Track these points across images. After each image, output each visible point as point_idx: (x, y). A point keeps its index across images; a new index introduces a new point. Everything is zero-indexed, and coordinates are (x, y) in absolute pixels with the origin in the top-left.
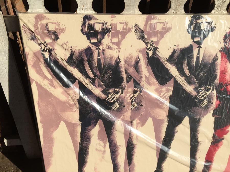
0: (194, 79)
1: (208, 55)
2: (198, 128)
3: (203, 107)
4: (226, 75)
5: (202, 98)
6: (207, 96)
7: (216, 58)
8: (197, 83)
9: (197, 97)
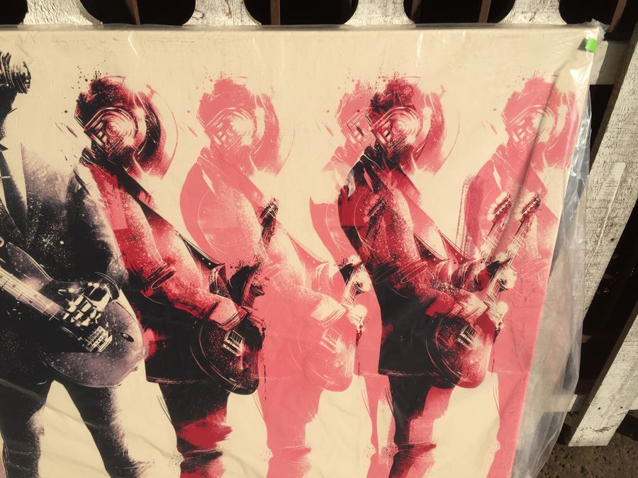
0: (27, 260)
1: (42, 175)
2: (114, 419)
3: (100, 350)
4: (143, 244)
5: (86, 323)
6: (99, 315)
7: (80, 187)
8: (43, 272)
9: (65, 318)
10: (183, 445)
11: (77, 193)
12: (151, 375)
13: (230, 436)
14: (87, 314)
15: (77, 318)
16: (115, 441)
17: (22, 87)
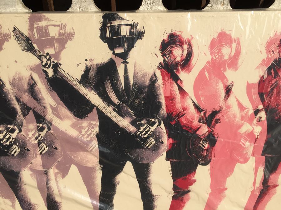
0: (127, 110)
1: (141, 74)
2: (149, 177)
3: (149, 147)
4: (175, 102)
5: (146, 136)
6: (152, 132)
7: (155, 78)
8: (133, 114)
9: (137, 134)
10: (175, 188)
11: (153, 81)
12: (167, 158)
13: (195, 183)
14: (147, 132)
15: (142, 134)
16: (148, 186)
17: (140, 36)
